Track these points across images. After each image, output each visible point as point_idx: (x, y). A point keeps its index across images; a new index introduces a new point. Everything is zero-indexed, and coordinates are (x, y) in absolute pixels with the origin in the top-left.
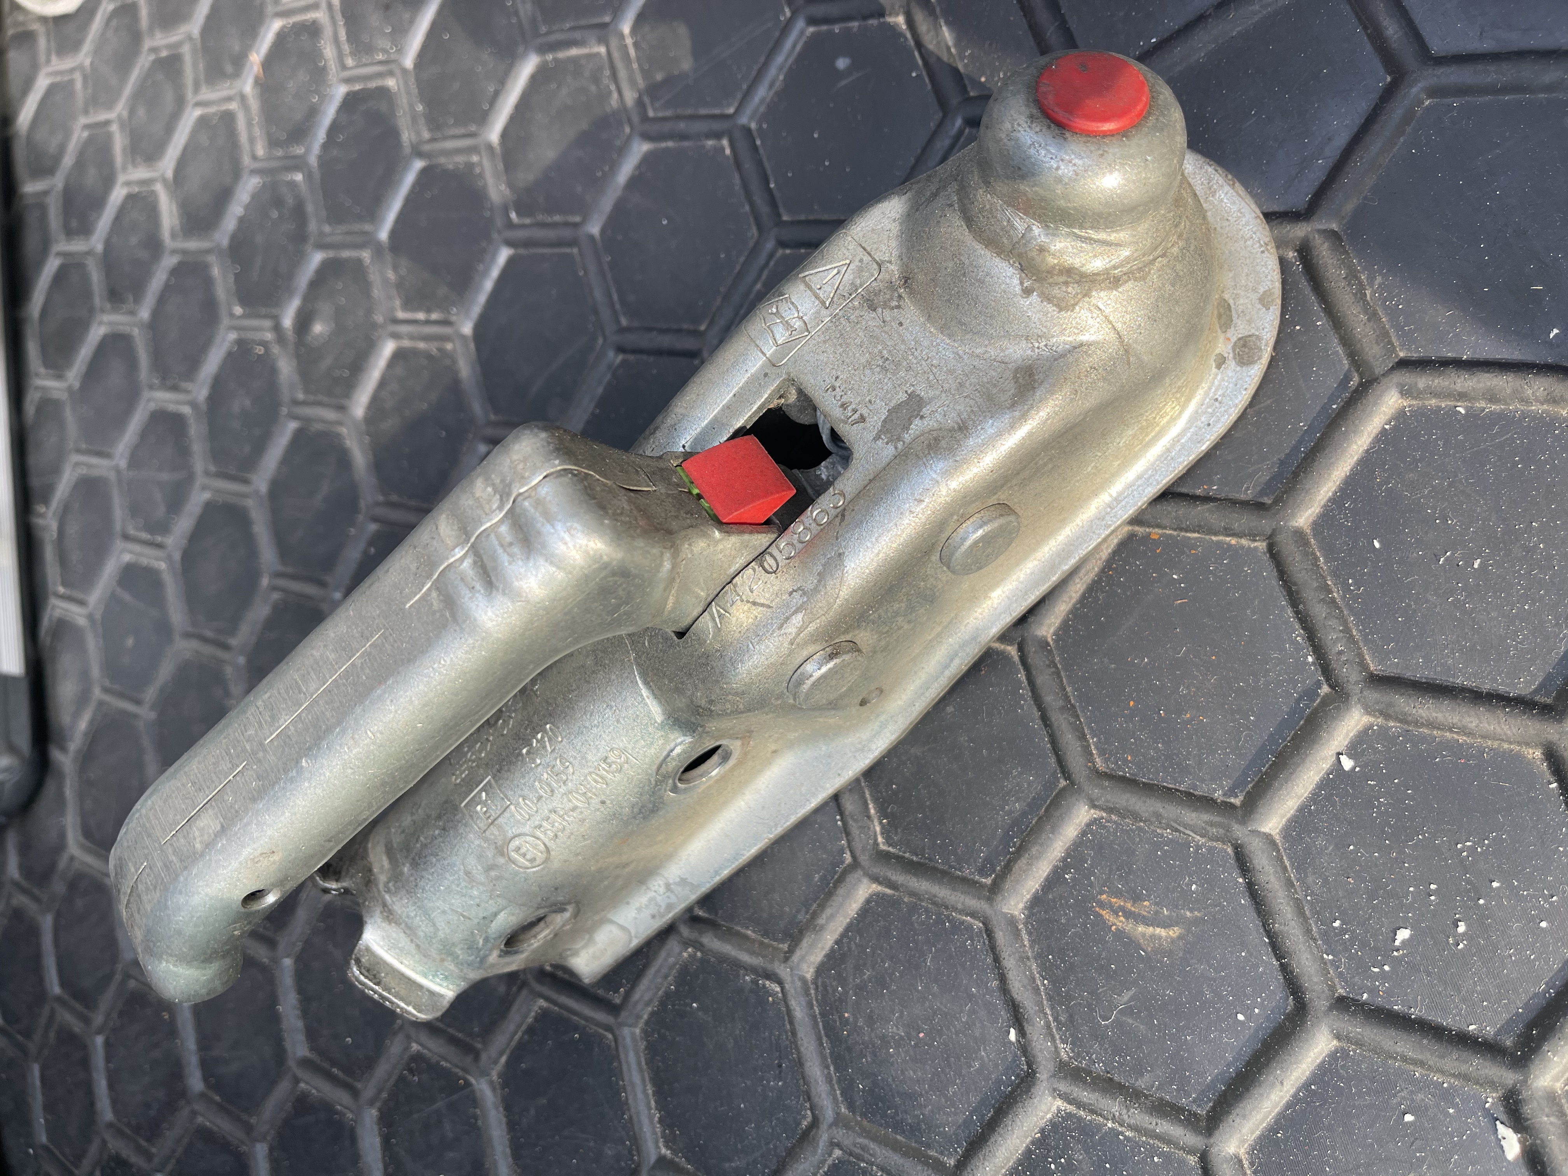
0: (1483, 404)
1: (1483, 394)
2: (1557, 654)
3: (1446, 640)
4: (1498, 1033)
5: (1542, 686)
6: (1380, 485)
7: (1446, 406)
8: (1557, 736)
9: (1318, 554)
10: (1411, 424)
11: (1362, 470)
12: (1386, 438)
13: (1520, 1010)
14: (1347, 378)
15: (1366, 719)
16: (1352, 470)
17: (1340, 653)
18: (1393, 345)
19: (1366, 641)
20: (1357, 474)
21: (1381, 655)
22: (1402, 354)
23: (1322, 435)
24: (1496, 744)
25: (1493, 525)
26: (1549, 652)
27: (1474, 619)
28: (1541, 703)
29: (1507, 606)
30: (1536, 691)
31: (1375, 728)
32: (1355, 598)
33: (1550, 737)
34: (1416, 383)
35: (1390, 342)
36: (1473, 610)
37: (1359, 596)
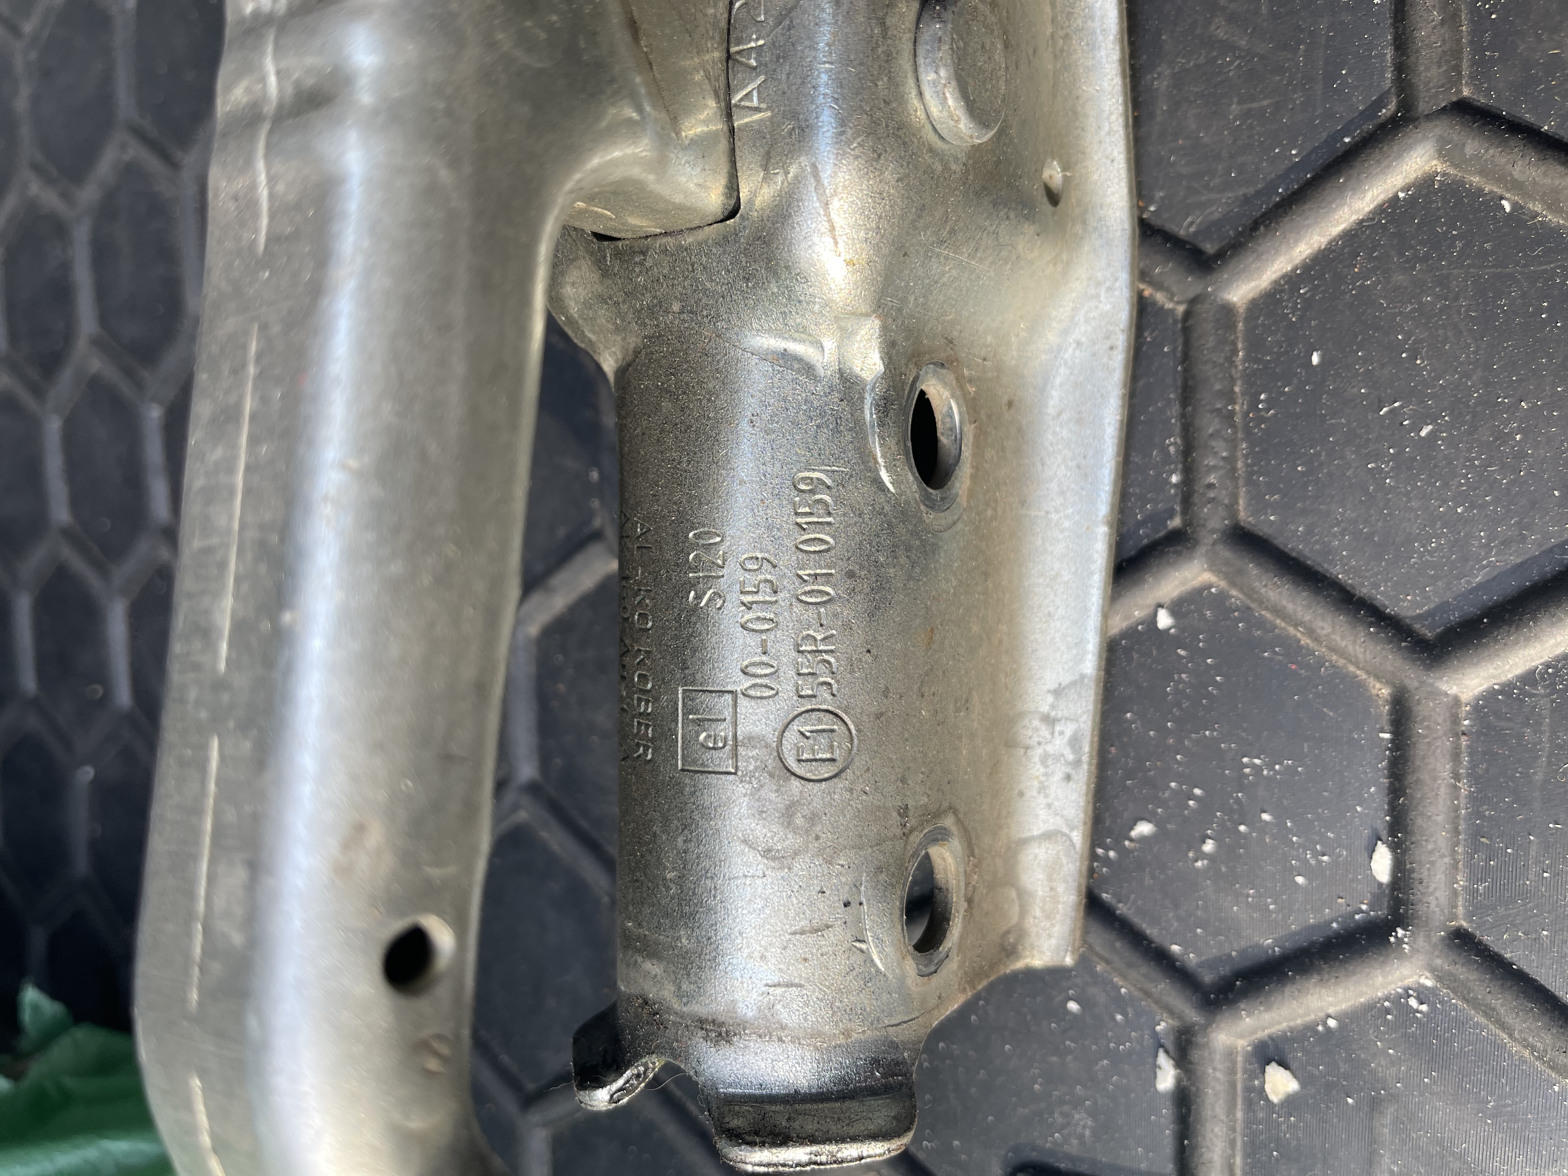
0: (1538, 207)
1: (1544, 194)
2: (1468, 582)
3: (1342, 514)
4: (1201, 965)
5: (1430, 614)
6: (1357, 277)
7: (1491, 192)
8: (1416, 684)
9: (1240, 346)
10: (1435, 201)
11: (1344, 247)
12: (1394, 211)
13: (1234, 953)
14: (1380, 103)
15: (1207, 577)
16: (1330, 243)
17: (1211, 486)
18: (1459, 74)
19: (1249, 482)
20: (1334, 251)
21: (1258, 503)
22: (1466, 92)
23: (1313, 179)
24: (1341, 662)
25: (1472, 387)
26: (1459, 577)
27: (1389, 500)
28: (1418, 635)
29: (1436, 500)
30: (1420, 617)
31: (1213, 590)
32: (1260, 420)
33: (1407, 682)
34: (1464, 145)
35: (1457, 69)
36: (1391, 489)
37: (1264, 420)
